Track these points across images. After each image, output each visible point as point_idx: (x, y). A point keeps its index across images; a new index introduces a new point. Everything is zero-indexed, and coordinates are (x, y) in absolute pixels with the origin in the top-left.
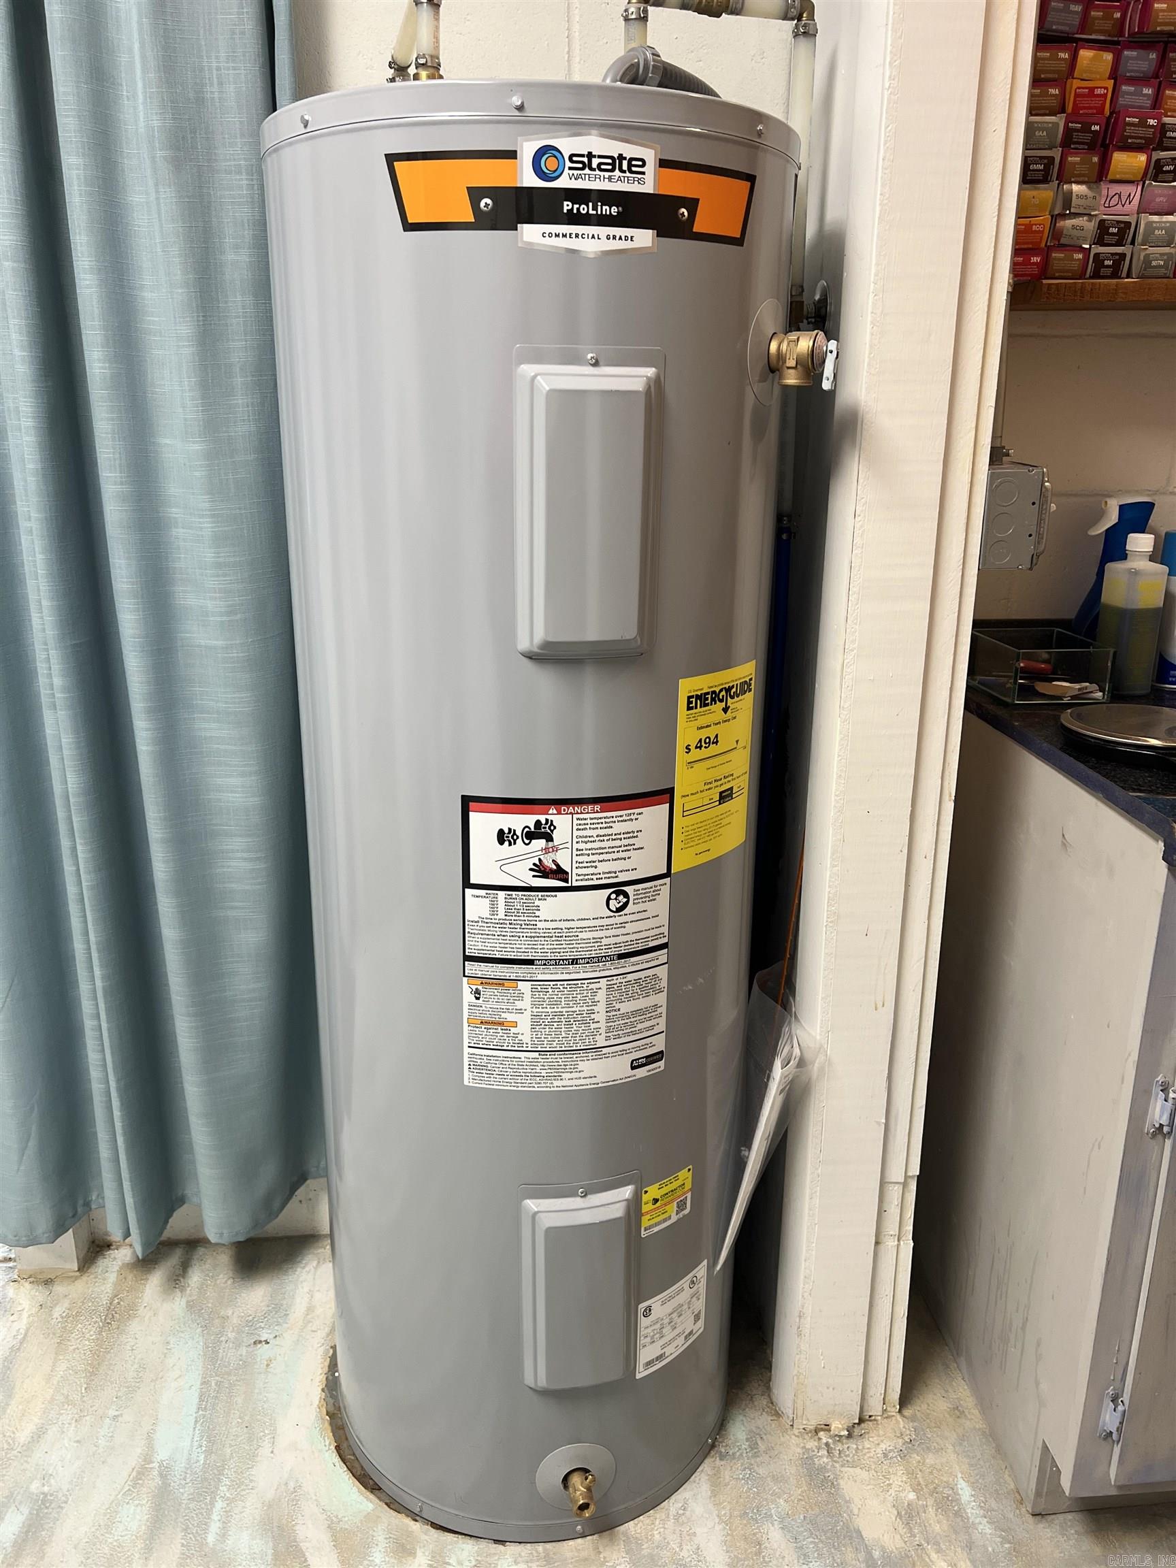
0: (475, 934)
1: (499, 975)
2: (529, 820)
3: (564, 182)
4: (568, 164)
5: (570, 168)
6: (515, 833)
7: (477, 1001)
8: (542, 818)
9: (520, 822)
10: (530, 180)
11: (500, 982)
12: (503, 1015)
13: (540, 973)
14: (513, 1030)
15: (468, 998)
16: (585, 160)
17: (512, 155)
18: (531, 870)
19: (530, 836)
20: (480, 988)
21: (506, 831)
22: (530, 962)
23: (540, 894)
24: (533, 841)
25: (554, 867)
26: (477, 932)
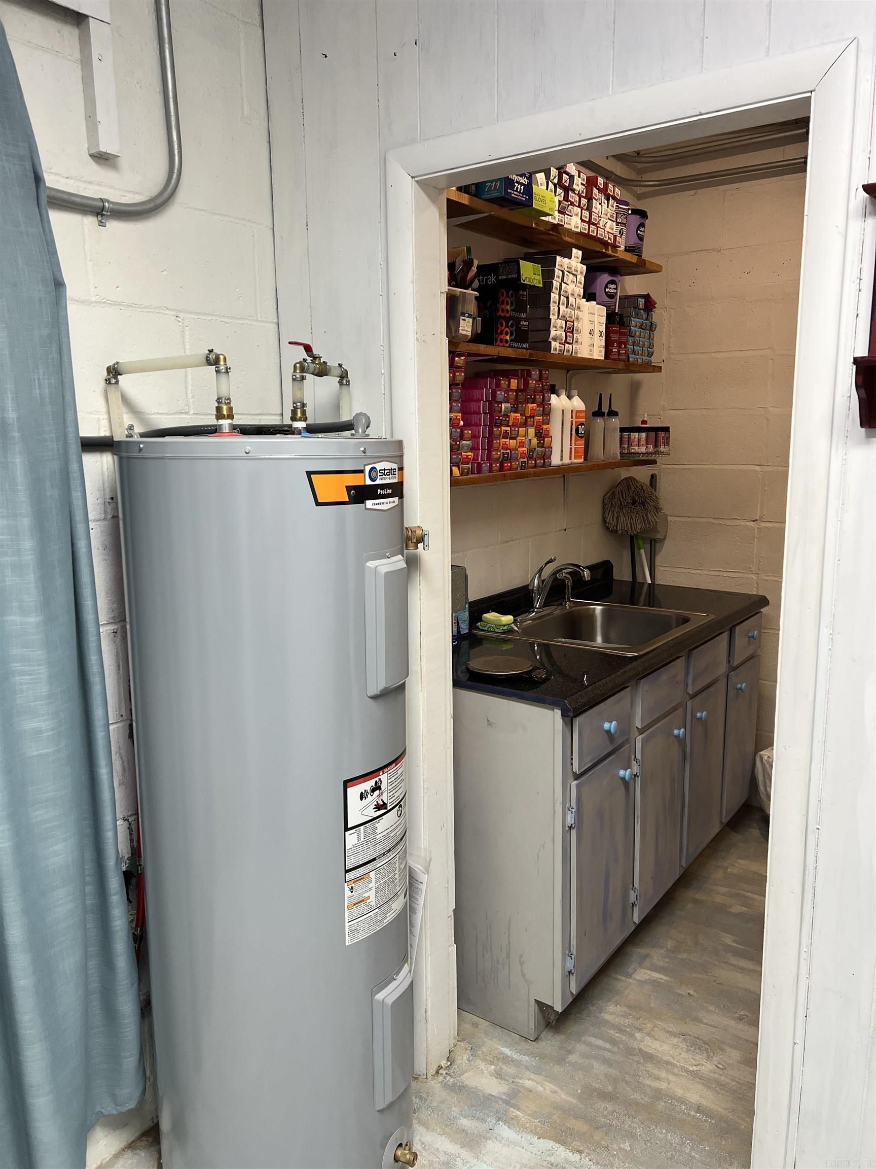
0: (350, 856)
1: (362, 873)
2: (372, 783)
3: (378, 482)
4: (379, 474)
5: (380, 476)
6: (367, 792)
7: (352, 893)
8: (377, 779)
9: (368, 785)
10: (369, 482)
11: (361, 878)
12: (364, 895)
13: (377, 864)
14: (368, 901)
15: (347, 893)
16: (383, 471)
17: (362, 471)
18: (374, 809)
19: (373, 790)
20: (353, 885)
21: (364, 792)
22: (374, 860)
23: (377, 820)
24: (375, 793)
25: (382, 803)
26: (351, 854)
